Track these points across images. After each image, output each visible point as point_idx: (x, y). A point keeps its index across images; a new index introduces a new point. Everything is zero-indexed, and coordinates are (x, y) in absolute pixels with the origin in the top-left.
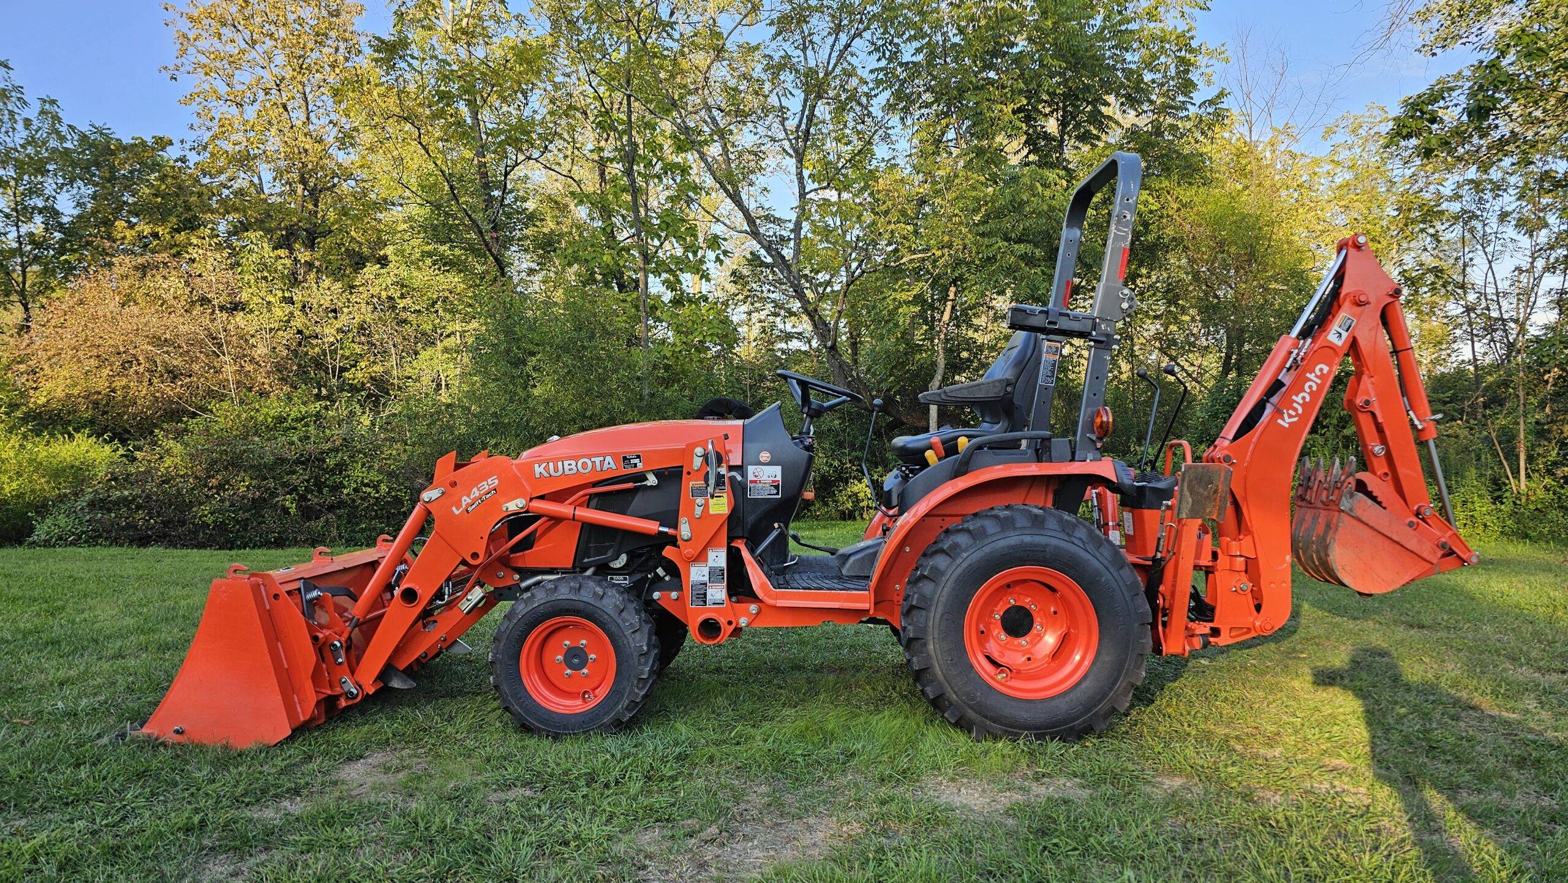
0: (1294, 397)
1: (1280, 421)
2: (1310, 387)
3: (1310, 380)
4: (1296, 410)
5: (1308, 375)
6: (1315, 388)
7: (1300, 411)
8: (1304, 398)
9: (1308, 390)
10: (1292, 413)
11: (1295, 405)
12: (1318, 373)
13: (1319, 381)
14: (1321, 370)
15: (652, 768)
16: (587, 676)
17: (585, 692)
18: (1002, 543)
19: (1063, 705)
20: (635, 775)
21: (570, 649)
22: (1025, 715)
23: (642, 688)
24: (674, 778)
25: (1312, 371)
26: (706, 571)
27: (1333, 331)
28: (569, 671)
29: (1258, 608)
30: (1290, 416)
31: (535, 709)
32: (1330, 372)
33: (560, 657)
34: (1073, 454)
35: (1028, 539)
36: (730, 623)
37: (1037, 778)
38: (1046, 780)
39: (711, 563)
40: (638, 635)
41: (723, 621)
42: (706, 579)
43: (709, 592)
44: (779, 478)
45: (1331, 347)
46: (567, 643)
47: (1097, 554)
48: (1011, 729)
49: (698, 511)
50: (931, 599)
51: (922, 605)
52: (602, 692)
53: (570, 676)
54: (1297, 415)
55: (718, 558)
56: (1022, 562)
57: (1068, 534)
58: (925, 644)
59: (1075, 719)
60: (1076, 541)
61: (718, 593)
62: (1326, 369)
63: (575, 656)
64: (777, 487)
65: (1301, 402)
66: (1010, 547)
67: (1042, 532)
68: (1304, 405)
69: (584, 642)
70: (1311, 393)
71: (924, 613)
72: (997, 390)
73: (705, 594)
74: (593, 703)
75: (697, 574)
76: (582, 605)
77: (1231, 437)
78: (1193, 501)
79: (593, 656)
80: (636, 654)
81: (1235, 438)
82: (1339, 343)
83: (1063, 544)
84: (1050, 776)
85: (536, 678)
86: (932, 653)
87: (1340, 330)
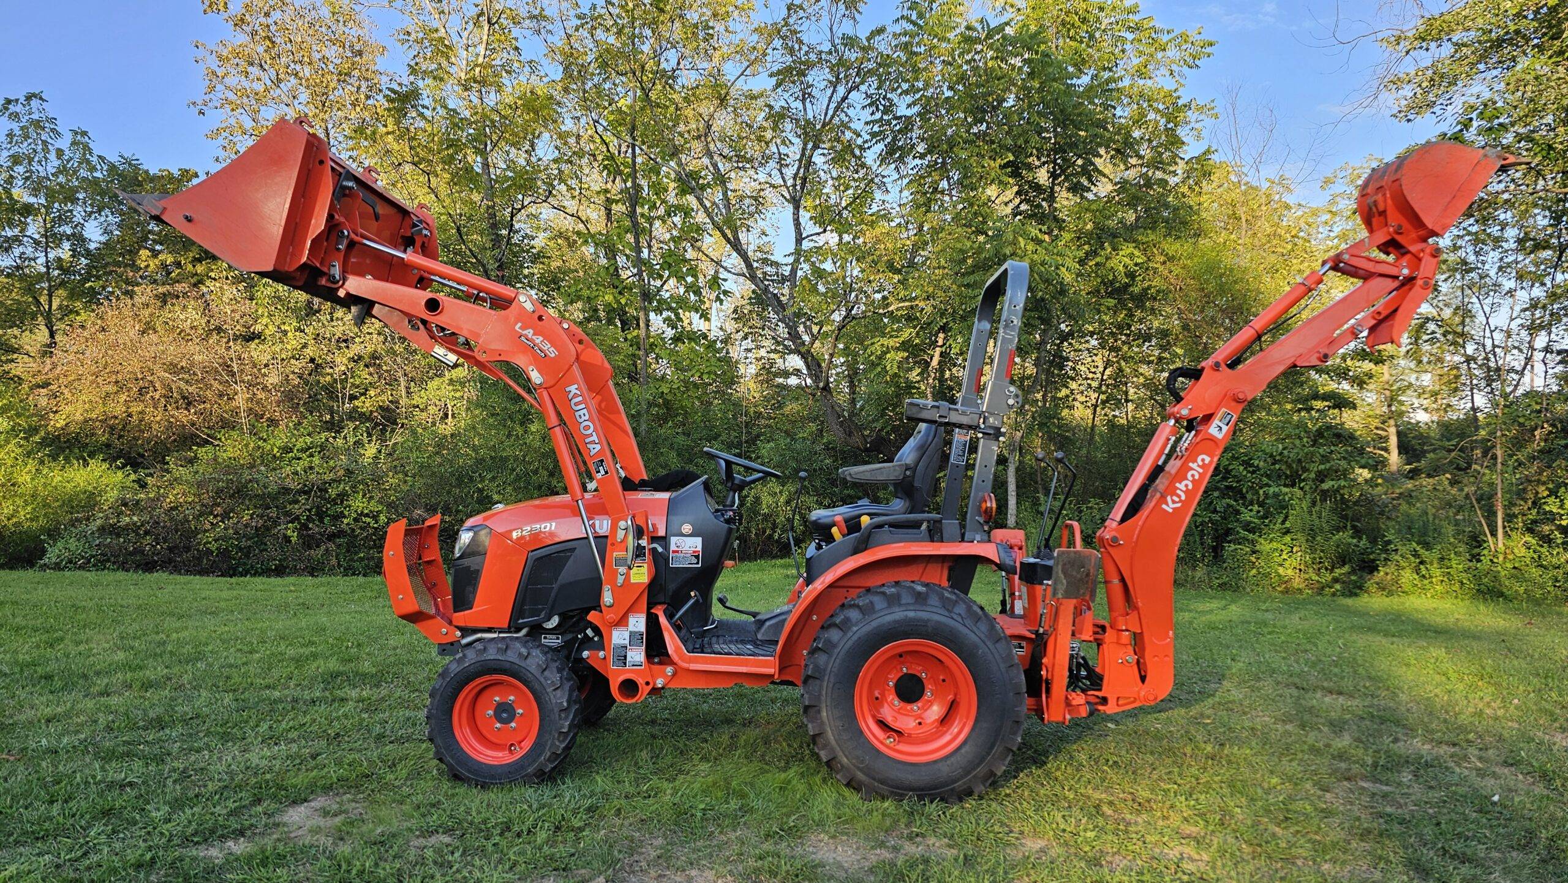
0: (1178, 485)
1: (1164, 506)
2: (1193, 476)
3: (1192, 469)
4: (1179, 496)
5: (1191, 464)
6: (1197, 477)
7: (1183, 498)
8: (1186, 486)
9: (1190, 478)
10: (1176, 499)
11: (1179, 492)
12: (1201, 463)
13: (1201, 471)
14: (1203, 460)
15: (563, 819)
16: (515, 729)
17: (512, 745)
18: (889, 618)
19: (945, 770)
20: (547, 825)
21: (499, 705)
22: (910, 777)
23: (563, 741)
24: (581, 829)
25: (1195, 461)
26: (627, 635)
27: (1214, 425)
28: (498, 725)
29: (1143, 679)
30: (1174, 502)
31: (465, 760)
32: (1211, 462)
33: (491, 712)
34: (963, 535)
35: (911, 614)
36: (648, 683)
37: (911, 838)
38: (919, 839)
39: (631, 628)
40: (559, 692)
41: (640, 682)
42: (627, 642)
43: (629, 654)
44: (699, 548)
45: (1212, 439)
46: (497, 699)
47: (975, 629)
48: (898, 791)
49: (620, 580)
50: (825, 670)
51: (817, 675)
52: (527, 745)
53: (499, 729)
54: (1181, 501)
55: (638, 623)
56: (906, 635)
57: (948, 610)
58: (819, 712)
59: (955, 781)
60: (955, 617)
61: (637, 655)
62: (1207, 459)
63: (504, 711)
64: (697, 557)
65: (1184, 489)
66: (895, 622)
67: (924, 608)
68: (1187, 492)
69: (512, 698)
70: (1194, 481)
71: (818, 682)
72: (897, 474)
73: (625, 657)
74: (519, 753)
75: (619, 637)
76: (508, 665)
77: (1118, 518)
78: (1068, 583)
79: (520, 711)
80: (556, 710)
81: (1124, 519)
82: (1220, 436)
83: (943, 619)
84: (923, 836)
85: (467, 731)
86: (825, 719)
87: (1221, 424)
